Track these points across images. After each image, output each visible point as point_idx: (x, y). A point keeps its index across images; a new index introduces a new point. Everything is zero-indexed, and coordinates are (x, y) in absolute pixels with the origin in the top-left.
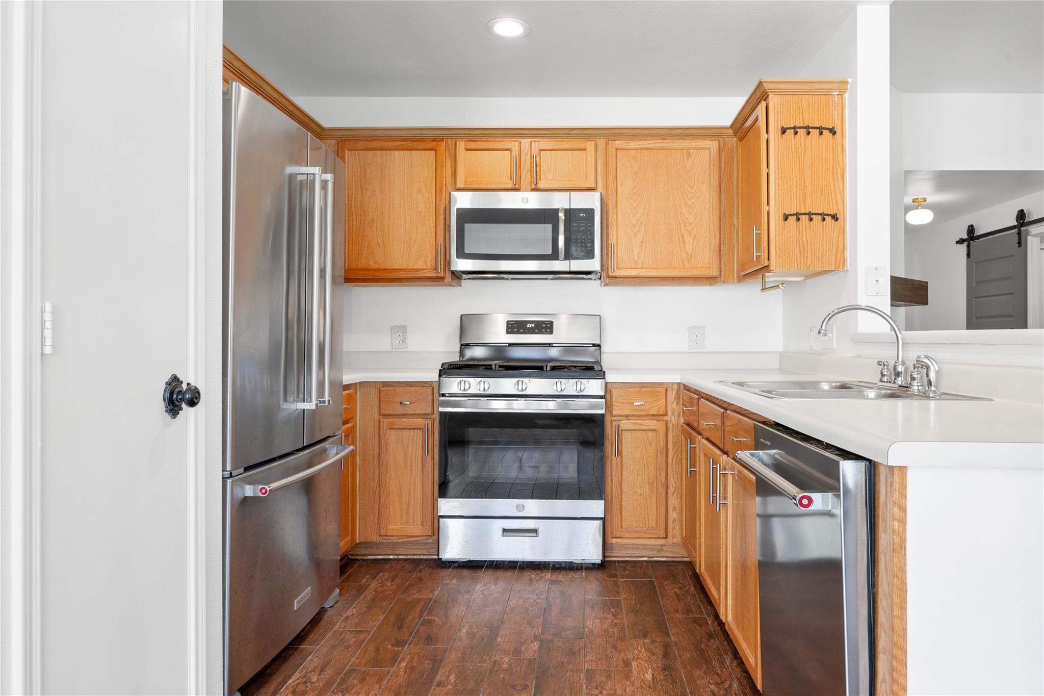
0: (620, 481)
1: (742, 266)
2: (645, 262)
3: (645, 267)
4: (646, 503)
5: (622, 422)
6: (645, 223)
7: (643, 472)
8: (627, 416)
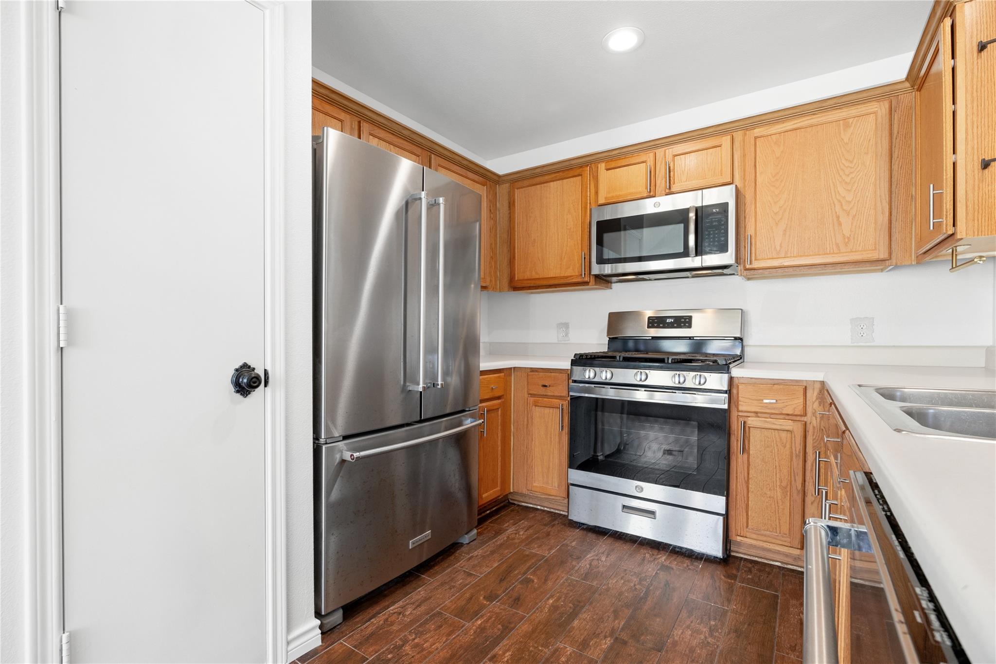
0: (746, 479)
1: (920, 242)
2: (790, 250)
3: (789, 256)
4: (777, 508)
5: (749, 418)
6: (790, 209)
7: (774, 474)
8: (756, 413)
